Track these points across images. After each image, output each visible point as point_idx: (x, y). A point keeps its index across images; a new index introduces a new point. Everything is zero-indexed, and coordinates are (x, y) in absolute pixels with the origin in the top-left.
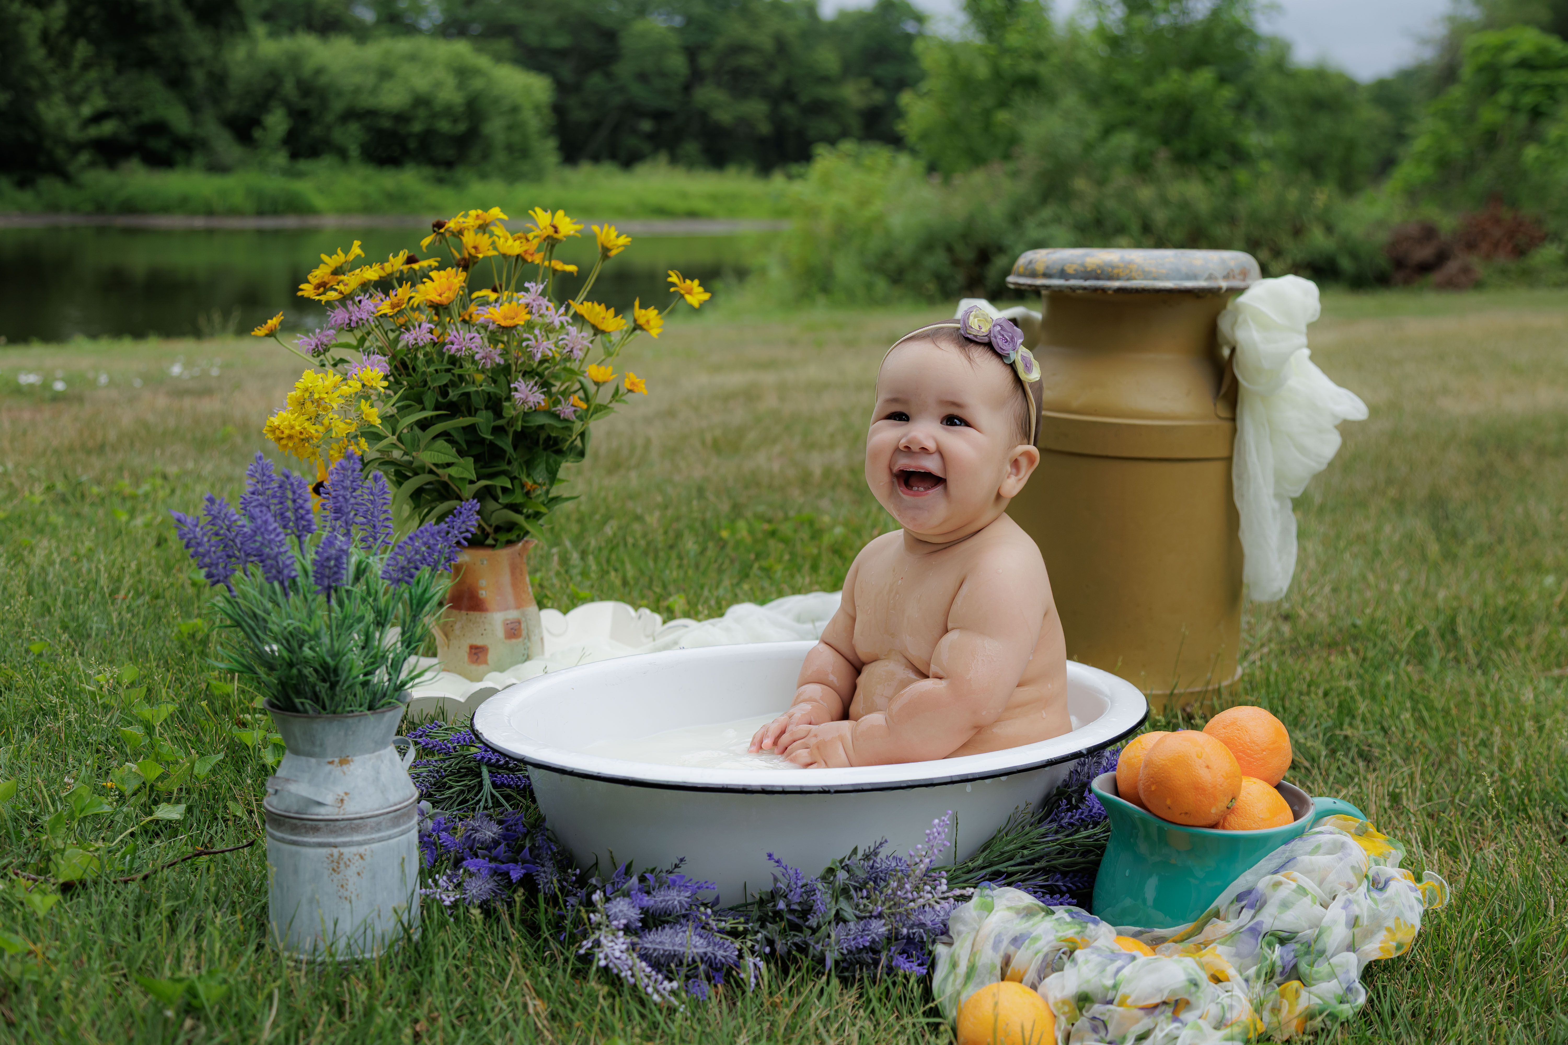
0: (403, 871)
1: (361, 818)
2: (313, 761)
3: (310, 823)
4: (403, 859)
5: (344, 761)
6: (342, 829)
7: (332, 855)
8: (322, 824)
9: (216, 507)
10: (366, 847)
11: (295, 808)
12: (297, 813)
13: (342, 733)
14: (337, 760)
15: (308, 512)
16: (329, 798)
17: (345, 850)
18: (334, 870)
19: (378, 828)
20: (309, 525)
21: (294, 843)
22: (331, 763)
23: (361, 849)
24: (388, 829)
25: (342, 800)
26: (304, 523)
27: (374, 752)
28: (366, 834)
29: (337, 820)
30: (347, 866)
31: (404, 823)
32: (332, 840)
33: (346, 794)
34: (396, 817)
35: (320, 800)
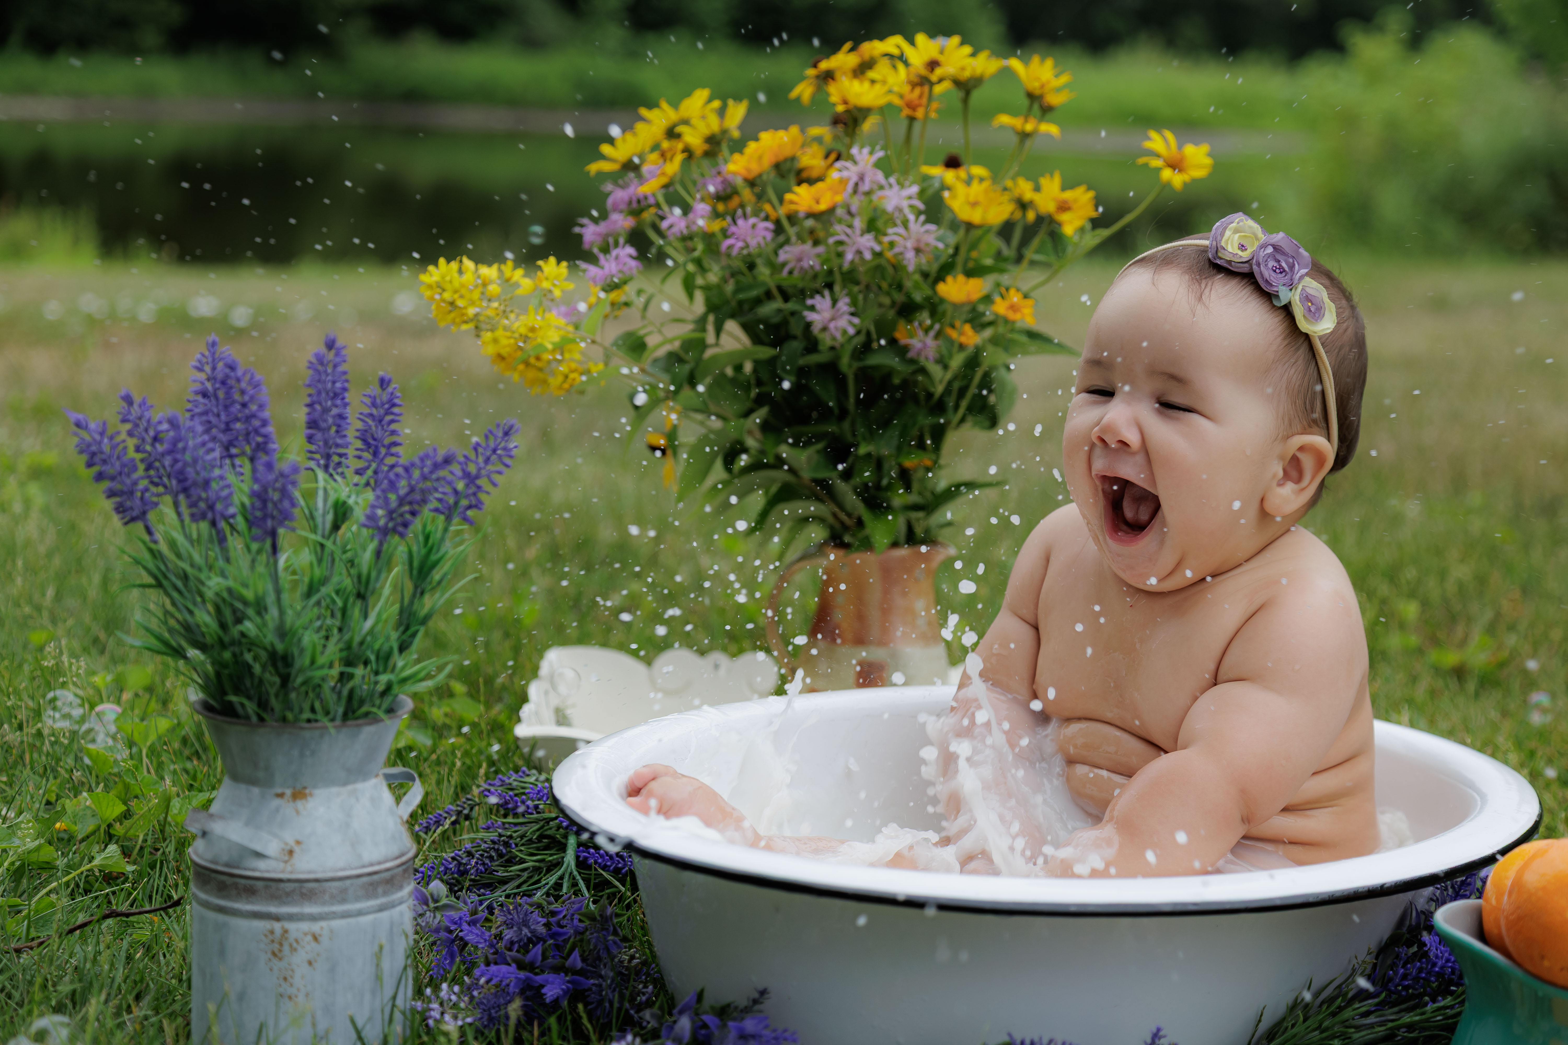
0: (378, 965)
1: (317, 880)
2: (256, 790)
3: (243, 881)
4: (381, 948)
5: (299, 795)
6: (288, 894)
7: (272, 932)
8: (260, 884)
9: (135, 410)
10: (323, 924)
11: (225, 858)
12: (227, 865)
13: (296, 752)
14: (288, 792)
15: (265, 423)
16: (272, 847)
17: (292, 926)
18: (274, 954)
19: (342, 897)
20: (266, 443)
21: (221, 910)
22: (281, 795)
23: (316, 927)
24: (357, 899)
25: (291, 852)
26: (260, 439)
27: (345, 784)
28: (324, 903)
29: (281, 881)
30: (293, 950)
31: (385, 893)
32: (273, 909)
33: (298, 843)
34: (371, 884)
35: (258, 848)
